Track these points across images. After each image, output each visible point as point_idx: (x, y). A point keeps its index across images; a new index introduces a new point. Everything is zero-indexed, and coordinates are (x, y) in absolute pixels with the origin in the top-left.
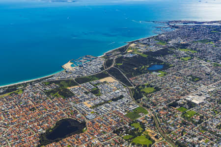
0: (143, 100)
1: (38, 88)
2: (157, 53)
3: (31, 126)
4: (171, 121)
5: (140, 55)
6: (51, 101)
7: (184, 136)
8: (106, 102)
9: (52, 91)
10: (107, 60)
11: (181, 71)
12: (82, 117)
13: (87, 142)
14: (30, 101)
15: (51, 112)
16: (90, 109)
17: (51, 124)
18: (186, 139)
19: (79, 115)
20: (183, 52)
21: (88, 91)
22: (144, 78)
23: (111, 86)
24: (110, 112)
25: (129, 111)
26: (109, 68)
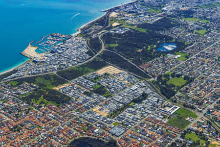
0: (180, 97)
1: (2, 91)
2: (157, 26)
5: (134, 30)
6: (40, 113)
8: (126, 106)
9: (32, 96)
10: (88, 39)
11: (205, 51)
12: (104, 133)
14: (4, 116)
15: (51, 131)
16: (108, 119)
19: (97, 130)
20: (191, 22)
21: (88, 91)
22: (160, 64)
23: (118, 79)
24: (143, 121)
25: (168, 116)
26: (100, 52)
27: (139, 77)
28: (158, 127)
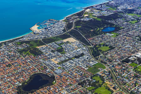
0: (101, 57)
1: (11, 47)
2: (109, 17)
3: (9, 80)
4: (125, 75)
5: (95, 19)
6: (24, 59)
7: (137, 87)
8: (70, 59)
9: (24, 50)
10: (67, 23)
11: (130, 33)
12: (51, 72)
13: (57, 92)
14: (6, 59)
15: (25, 68)
16: (57, 65)
17: (26, 77)
18: (139, 89)
19: (49, 70)
20: (130, 16)
21: (54, 50)
22: (100, 39)
23: (73, 45)
24: (74, 68)
25: (89, 66)
26: (70, 30)
27: (85, 44)
28: (81, 71)
